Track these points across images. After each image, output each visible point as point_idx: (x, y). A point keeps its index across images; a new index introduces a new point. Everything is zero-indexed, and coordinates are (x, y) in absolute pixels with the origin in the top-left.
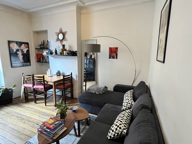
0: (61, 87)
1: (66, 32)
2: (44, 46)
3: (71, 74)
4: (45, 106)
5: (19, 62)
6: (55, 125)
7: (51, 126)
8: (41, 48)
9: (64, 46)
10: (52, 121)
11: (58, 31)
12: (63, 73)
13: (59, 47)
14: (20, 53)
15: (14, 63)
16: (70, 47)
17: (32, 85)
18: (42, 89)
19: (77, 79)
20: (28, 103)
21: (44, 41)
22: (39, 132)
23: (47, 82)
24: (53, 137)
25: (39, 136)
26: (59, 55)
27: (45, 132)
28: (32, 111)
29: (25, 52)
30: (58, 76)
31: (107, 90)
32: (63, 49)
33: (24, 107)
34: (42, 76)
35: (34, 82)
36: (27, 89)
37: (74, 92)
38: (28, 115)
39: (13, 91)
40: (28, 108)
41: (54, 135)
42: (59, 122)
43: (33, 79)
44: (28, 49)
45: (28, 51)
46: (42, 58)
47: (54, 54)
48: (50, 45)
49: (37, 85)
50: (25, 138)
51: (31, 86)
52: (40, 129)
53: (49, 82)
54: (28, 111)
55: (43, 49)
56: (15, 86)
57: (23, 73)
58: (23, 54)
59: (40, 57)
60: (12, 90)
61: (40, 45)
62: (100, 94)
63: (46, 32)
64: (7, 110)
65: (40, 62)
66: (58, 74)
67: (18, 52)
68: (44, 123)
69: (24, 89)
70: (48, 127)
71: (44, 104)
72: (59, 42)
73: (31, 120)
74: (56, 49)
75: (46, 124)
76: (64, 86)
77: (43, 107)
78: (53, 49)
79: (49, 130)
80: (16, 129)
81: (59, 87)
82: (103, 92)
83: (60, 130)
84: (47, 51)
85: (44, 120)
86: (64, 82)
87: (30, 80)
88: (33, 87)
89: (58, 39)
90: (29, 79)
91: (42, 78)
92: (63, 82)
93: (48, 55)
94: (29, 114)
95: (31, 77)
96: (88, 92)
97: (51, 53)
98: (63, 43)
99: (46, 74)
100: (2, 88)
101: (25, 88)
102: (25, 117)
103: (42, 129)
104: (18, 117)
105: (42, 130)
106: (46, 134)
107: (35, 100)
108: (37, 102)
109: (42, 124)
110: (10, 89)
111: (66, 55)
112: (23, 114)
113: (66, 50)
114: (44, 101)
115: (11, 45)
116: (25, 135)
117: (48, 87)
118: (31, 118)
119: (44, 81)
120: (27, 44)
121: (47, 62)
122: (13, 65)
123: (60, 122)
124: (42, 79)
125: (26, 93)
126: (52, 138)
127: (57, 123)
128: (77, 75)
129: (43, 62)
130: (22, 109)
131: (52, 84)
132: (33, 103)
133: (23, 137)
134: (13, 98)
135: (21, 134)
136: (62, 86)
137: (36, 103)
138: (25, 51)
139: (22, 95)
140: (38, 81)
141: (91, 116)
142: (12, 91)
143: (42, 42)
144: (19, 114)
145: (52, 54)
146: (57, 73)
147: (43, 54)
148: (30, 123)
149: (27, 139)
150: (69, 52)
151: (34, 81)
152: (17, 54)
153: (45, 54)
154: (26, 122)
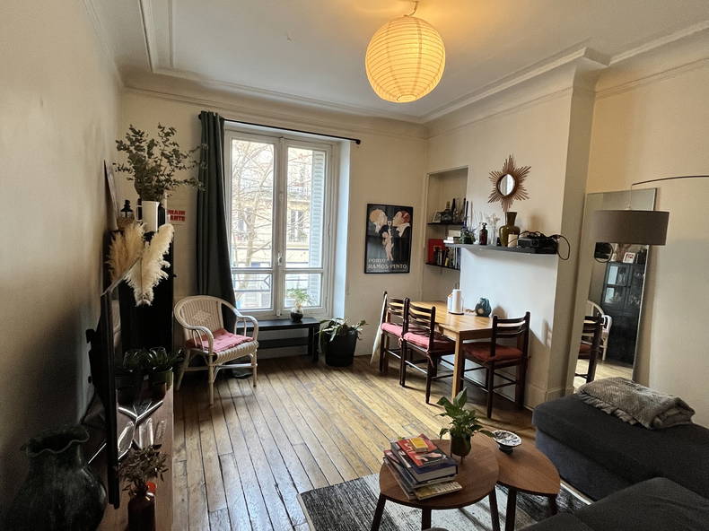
0: (482, 355)
1: (526, 171)
2: (453, 217)
3: (527, 317)
4: (424, 403)
5: (384, 260)
6: (430, 459)
7: (418, 457)
8: (443, 223)
9: (511, 217)
10: (423, 445)
11: (500, 169)
12: (499, 310)
13: (497, 220)
14: (388, 236)
15: (371, 263)
16: (535, 219)
17: (402, 331)
18: (424, 347)
19: (549, 342)
20: (384, 379)
21: (454, 200)
22: (387, 462)
23: (441, 329)
24: (417, 489)
25: (384, 470)
26: (493, 248)
27: (398, 467)
28: (390, 404)
29: (400, 235)
30: (479, 315)
31: (690, 420)
32: (507, 226)
33: (373, 386)
34: (429, 307)
35: (408, 322)
36: (388, 338)
37: (530, 388)
38: (378, 411)
39: (359, 335)
40: (382, 391)
41: (419, 486)
42: (440, 455)
43: (407, 313)
44: (408, 225)
45: (408, 231)
46: (443, 253)
47: (477, 242)
48: (469, 215)
49: (413, 332)
50: (358, 467)
51: (398, 330)
52: (389, 454)
53: (445, 331)
54: (378, 401)
55: (450, 226)
56: (363, 323)
57: (386, 293)
58: (396, 240)
59: (437, 249)
60: (357, 332)
61: (443, 214)
62: (638, 424)
63: (463, 172)
64: (337, 379)
65: (435, 264)
66: (481, 311)
67: (384, 234)
68: (403, 441)
69: (383, 336)
70: (409, 457)
71: (424, 396)
72: (499, 203)
73: (381, 427)
74: (484, 227)
75: (406, 445)
76: (493, 354)
77: (420, 404)
78: (475, 225)
79: (409, 466)
80: (345, 433)
81: (474, 353)
82: (658, 420)
83: (439, 481)
84: (458, 233)
85: (406, 435)
86: (494, 340)
87: (399, 314)
88: (403, 334)
89: (498, 194)
90: (397, 311)
91: (429, 315)
92: (489, 340)
93: (458, 246)
94: (381, 410)
95: (403, 305)
96: (582, 401)
97: (469, 240)
98: (512, 206)
99: (444, 302)
100: (338, 321)
101: (385, 333)
102: (370, 414)
103: (394, 455)
104: (355, 406)
105: (394, 458)
106: (401, 472)
107: (404, 377)
108: (406, 384)
109: (397, 440)
110: (352, 329)
111: (514, 249)
112: (366, 403)
113: (517, 232)
114: (424, 387)
115: (373, 214)
116: (360, 460)
117: (441, 346)
118: (382, 421)
119: (433, 324)
120: (409, 210)
121: (454, 268)
122: (369, 267)
123: (445, 456)
124: (427, 317)
125: (385, 350)
126: (412, 493)
127: (435, 455)
128: (551, 325)
129: (443, 266)
130: (368, 390)
131: (453, 337)
132: (397, 383)
133: (355, 462)
134: (355, 354)
135: (351, 453)
136: (485, 354)
137: (404, 386)
138: (401, 229)
139: (376, 353)
140: (418, 320)
141: (578, 500)
142: (356, 336)
143: (448, 205)
144: (358, 400)
145: (471, 243)
146: (479, 306)
147: (445, 241)
148: (377, 433)
149: (360, 472)
150: (529, 237)
151: (407, 320)
152: (382, 239)
153: (449, 241)
154: (369, 427)
